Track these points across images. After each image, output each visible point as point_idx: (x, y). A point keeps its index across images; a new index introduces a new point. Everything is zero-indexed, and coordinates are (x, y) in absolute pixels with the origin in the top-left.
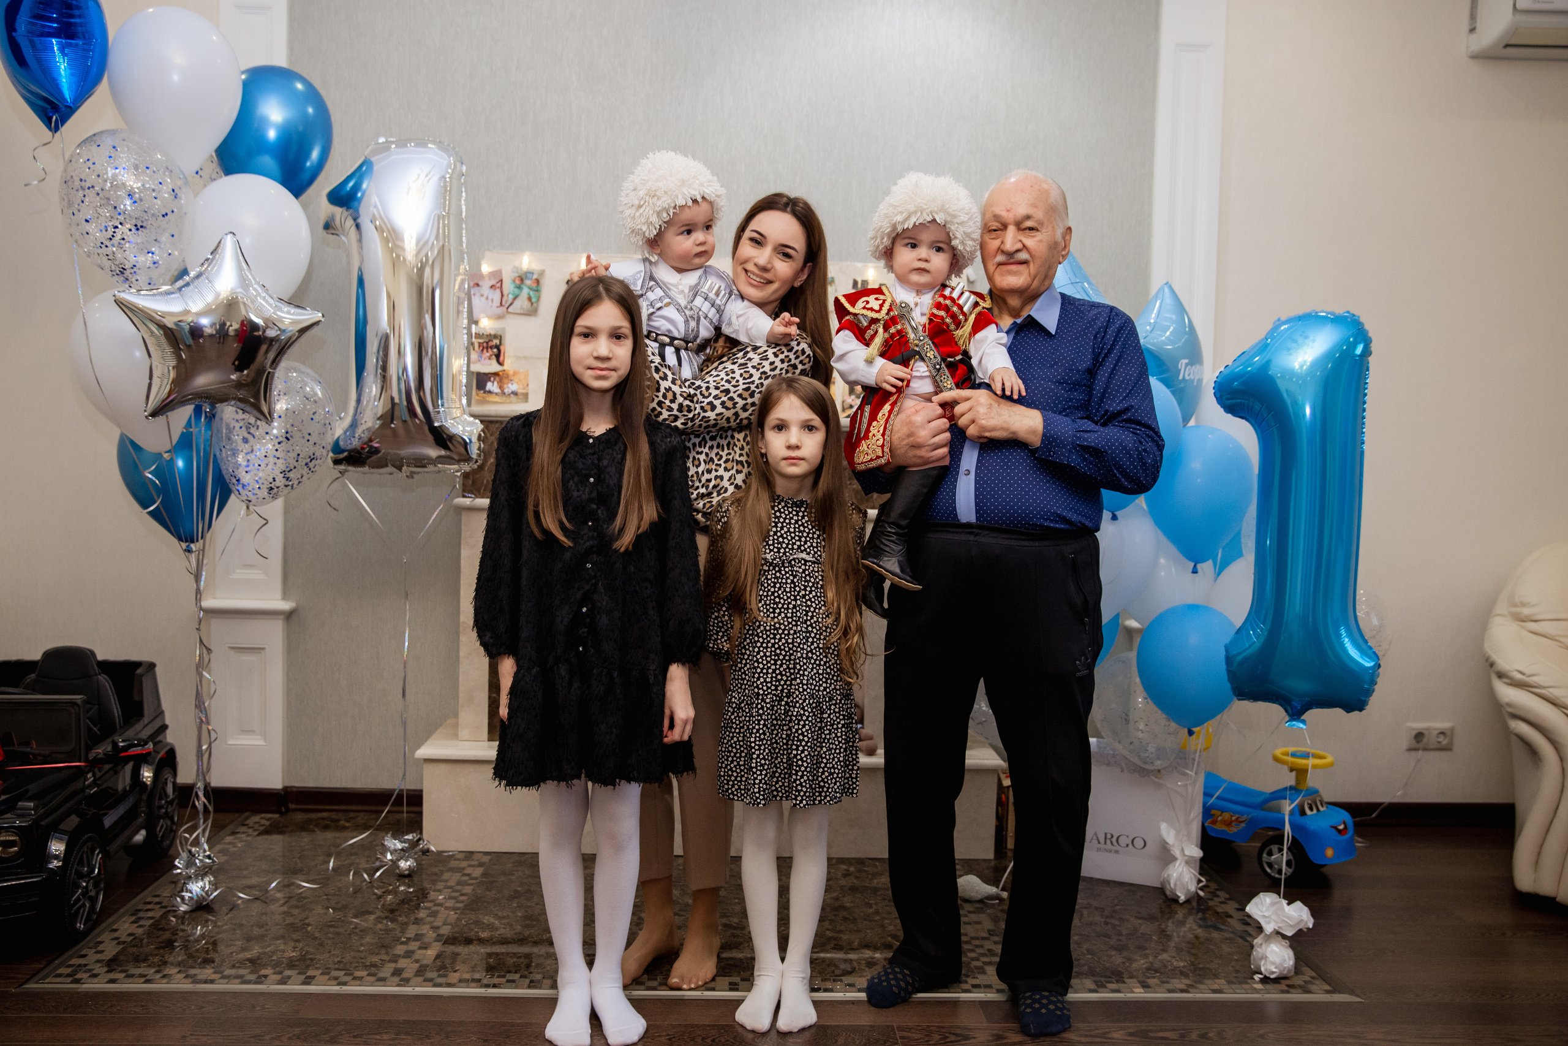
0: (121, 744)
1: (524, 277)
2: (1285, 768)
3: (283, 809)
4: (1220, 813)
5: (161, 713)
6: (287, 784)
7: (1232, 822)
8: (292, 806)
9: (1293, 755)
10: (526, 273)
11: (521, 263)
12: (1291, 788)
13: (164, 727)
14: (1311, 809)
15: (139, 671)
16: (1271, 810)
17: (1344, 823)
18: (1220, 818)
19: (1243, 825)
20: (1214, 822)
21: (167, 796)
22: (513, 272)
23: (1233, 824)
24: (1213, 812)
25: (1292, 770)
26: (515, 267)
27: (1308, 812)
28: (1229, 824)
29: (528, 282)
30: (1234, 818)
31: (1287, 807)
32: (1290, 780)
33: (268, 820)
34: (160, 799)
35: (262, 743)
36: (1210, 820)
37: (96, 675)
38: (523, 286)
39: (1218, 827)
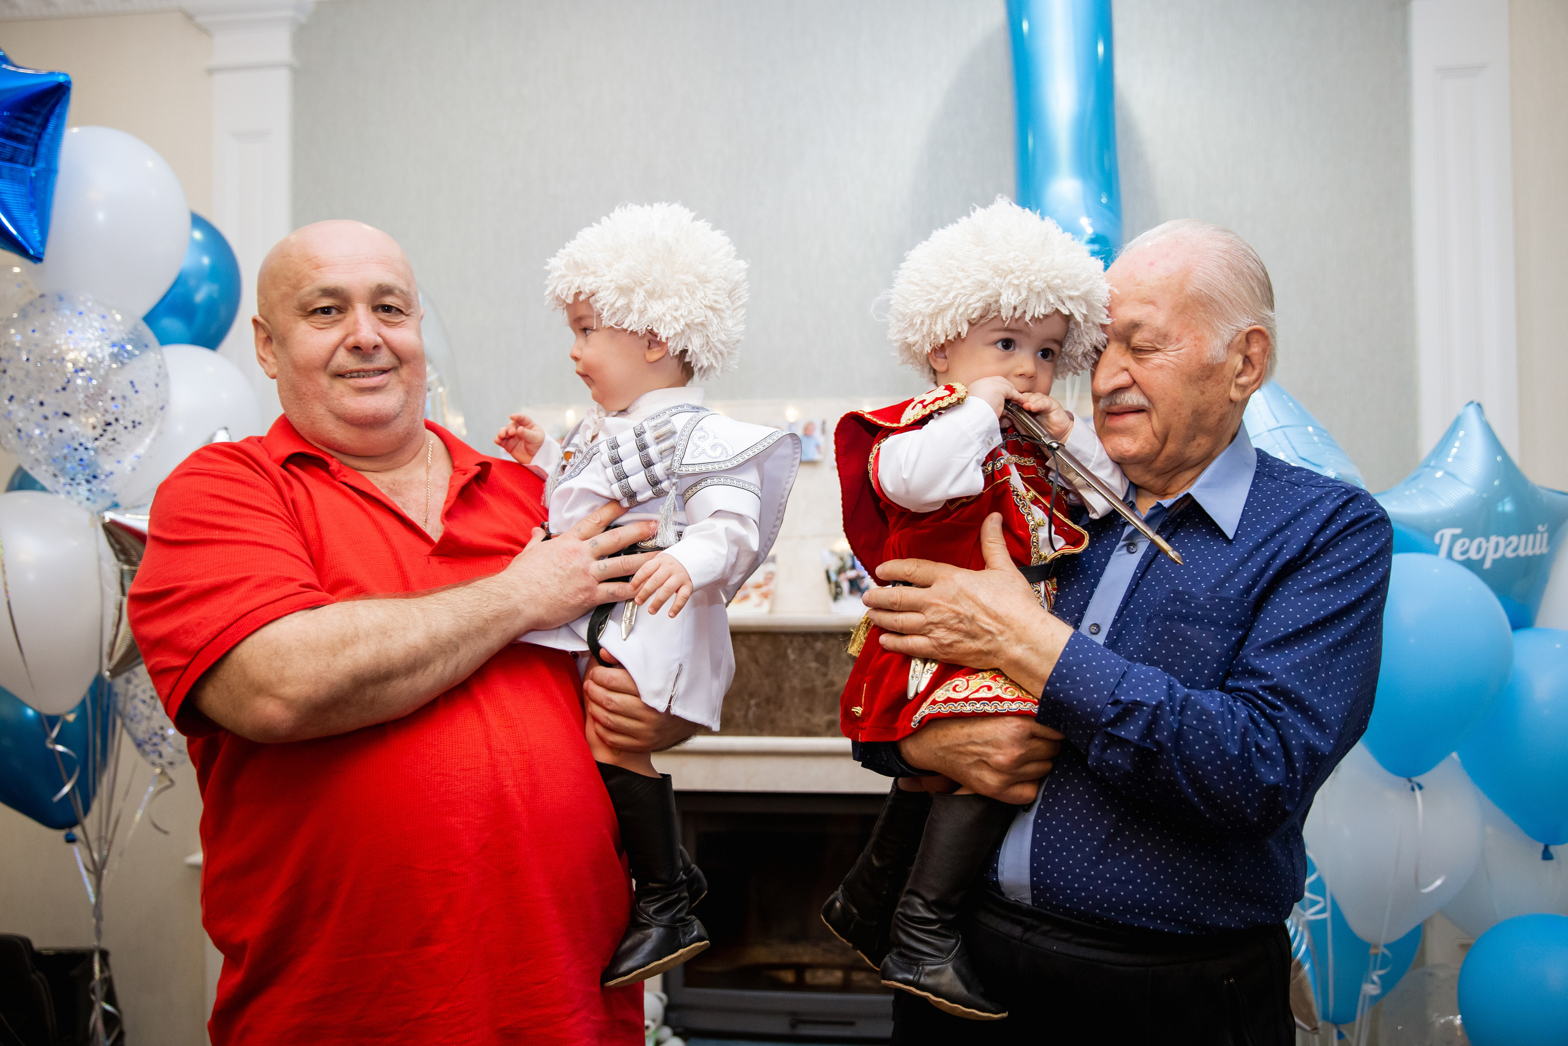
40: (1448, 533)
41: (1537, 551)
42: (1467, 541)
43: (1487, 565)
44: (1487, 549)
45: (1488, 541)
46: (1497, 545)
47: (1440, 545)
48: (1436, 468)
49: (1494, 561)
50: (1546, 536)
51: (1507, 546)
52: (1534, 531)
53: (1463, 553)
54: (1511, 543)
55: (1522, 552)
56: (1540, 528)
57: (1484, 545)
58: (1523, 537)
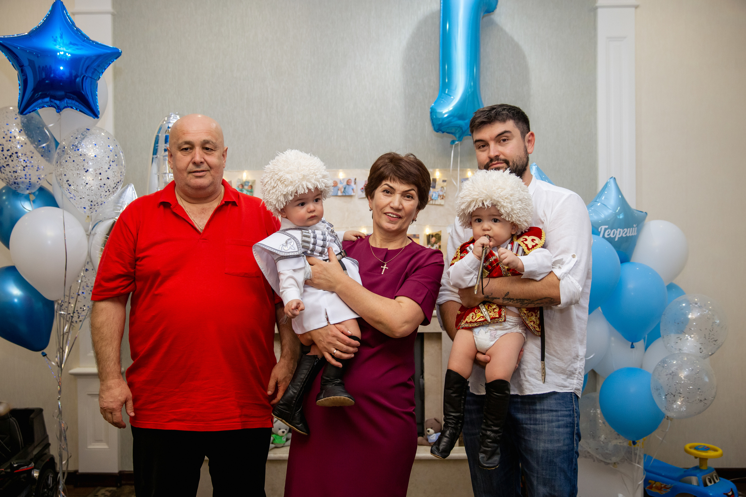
0: (15, 465)
1: (244, 185)
2: (693, 457)
3: (119, 485)
4: (653, 482)
5: (46, 437)
6: (121, 470)
7: (662, 488)
8: (123, 482)
9: (696, 448)
10: (245, 182)
11: (242, 177)
12: (696, 468)
13: (48, 445)
14: (710, 482)
15: (32, 416)
16: (685, 482)
17: (732, 490)
18: (654, 485)
19: (669, 490)
20: (651, 487)
21: (47, 485)
22: (238, 182)
23: (663, 489)
24: (650, 481)
25: (696, 458)
26: (239, 179)
27: (709, 484)
28: (660, 489)
29: (246, 187)
30: (663, 486)
31: (694, 480)
32: (697, 463)
33: (110, 491)
34: (44, 488)
35: (106, 447)
36: (648, 486)
37: (9, 418)
38: (243, 189)
39: (653, 490)
40: (603, 227)
41: (633, 234)
42: (610, 230)
43: (616, 239)
44: (617, 233)
45: (617, 231)
46: (620, 231)
47: (600, 232)
48: (598, 202)
49: (619, 238)
50: (636, 228)
51: (623, 232)
52: (633, 227)
53: (608, 235)
54: (625, 231)
55: (628, 235)
56: (634, 226)
57: (616, 232)
58: (629, 229)
